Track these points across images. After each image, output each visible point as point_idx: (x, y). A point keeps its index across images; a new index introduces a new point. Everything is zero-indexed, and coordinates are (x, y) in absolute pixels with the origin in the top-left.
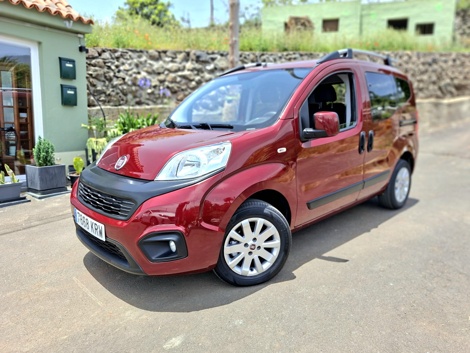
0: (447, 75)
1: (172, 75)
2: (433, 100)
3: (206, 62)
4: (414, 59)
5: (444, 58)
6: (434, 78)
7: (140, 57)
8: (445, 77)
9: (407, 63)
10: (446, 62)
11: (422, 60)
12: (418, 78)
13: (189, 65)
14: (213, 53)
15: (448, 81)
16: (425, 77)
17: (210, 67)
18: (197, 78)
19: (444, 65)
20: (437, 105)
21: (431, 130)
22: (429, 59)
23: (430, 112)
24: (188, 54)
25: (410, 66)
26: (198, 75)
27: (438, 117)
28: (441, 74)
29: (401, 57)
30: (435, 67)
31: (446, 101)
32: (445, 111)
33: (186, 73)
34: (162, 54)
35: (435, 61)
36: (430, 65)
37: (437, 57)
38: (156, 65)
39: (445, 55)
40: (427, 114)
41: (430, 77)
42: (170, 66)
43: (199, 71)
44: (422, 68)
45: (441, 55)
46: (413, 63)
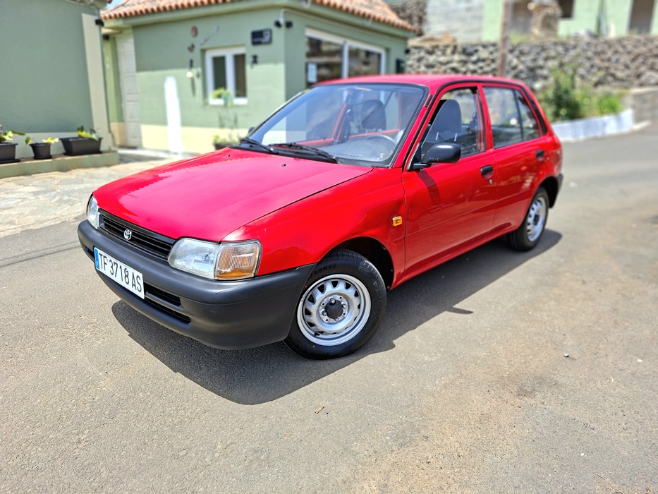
1: (444, 68)
3: (470, 54)
7: (419, 52)
13: (457, 57)
14: (476, 45)
17: (474, 58)
18: (463, 69)
24: (455, 47)
26: (463, 66)
29: (652, 42)
33: (455, 65)
34: (436, 50)
38: (431, 59)
42: (443, 59)
43: (464, 63)
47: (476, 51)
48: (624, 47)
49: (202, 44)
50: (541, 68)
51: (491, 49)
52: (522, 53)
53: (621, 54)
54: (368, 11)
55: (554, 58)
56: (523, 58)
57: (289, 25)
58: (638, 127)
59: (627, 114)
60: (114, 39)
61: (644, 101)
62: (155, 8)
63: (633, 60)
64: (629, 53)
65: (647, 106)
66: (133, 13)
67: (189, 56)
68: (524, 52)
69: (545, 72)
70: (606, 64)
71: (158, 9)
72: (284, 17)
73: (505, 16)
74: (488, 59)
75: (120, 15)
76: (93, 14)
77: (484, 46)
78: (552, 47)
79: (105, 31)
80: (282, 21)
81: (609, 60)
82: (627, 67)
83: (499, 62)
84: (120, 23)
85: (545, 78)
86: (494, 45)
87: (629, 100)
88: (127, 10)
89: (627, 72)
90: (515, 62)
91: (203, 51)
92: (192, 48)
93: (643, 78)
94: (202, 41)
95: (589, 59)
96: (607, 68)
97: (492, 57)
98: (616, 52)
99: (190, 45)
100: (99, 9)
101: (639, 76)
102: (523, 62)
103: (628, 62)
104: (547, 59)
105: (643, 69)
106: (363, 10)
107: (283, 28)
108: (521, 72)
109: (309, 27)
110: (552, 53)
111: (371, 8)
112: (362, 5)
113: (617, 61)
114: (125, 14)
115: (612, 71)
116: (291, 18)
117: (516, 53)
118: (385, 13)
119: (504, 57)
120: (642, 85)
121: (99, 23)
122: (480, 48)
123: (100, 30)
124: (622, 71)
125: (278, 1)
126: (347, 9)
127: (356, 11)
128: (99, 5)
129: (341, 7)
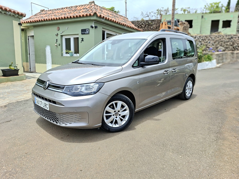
0: (236, 42)
2: (231, 52)
4: (225, 37)
5: (235, 37)
6: (232, 44)
8: (235, 43)
9: (222, 38)
10: (236, 38)
11: (227, 37)
12: (226, 44)
15: (236, 45)
16: (228, 43)
19: (235, 39)
20: (232, 53)
21: (231, 62)
22: (230, 37)
23: (230, 56)
25: (223, 40)
27: (233, 58)
28: (234, 42)
29: (220, 36)
30: (232, 40)
31: (235, 52)
32: (235, 55)
35: (232, 38)
36: (230, 39)
37: (233, 36)
39: (235, 35)
40: (229, 57)
41: (230, 43)
44: (227, 40)
45: (234, 35)
46: (225, 39)
48: (211, 38)
49: (61, 34)
53: (211, 40)
54: (125, 23)
57: (96, 27)
58: (218, 65)
59: (214, 61)
60: (26, 30)
61: (219, 57)
62: (43, 20)
63: (215, 43)
64: (213, 40)
65: (220, 58)
66: (34, 21)
67: (56, 38)
70: (206, 44)
71: (44, 20)
72: (94, 24)
75: (29, 22)
79: (22, 27)
80: (93, 26)
81: (207, 42)
82: (213, 45)
84: (29, 25)
87: (214, 56)
88: (32, 20)
89: (213, 46)
91: (62, 36)
92: (57, 35)
93: (218, 49)
94: (61, 32)
95: (200, 42)
96: (206, 45)
98: (209, 40)
100: (20, 19)
101: (217, 48)
103: (213, 43)
105: (218, 45)
106: (123, 23)
107: (94, 28)
109: (104, 28)
112: (122, 21)
113: (210, 42)
114: (31, 21)
115: (208, 46)
116: (97, 25)
118: (130, 24)
120: (218, 51)
121: (20, 24)
123: (20, 27)
124: (211, 46)
125: (92, 18)
126: (118, 22)
127: (121, 23)
128: (20, 17)
129: (116, 21)
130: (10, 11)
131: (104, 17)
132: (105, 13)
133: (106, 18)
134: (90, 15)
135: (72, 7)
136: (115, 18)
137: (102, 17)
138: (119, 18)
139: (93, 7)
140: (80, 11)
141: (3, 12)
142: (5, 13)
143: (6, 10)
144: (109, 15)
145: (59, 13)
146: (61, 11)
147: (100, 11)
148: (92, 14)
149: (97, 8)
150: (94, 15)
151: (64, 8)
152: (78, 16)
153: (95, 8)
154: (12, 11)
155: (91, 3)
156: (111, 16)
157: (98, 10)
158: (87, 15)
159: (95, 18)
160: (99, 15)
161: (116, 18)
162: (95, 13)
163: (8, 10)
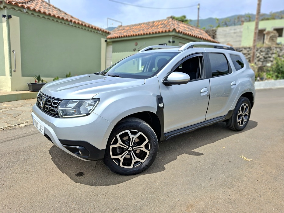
47: (242, 50)
49: (139, 49)
50: (270, 57)
51: (248, 49)
52: (261, 51)
54: (201, 36)
55: (275, 53)
56: (262, 53)
57: (173, 42)
62: (122, 36)
66: (114, 37)
68: (262, 51)
69: (271, 59)
71: (124, 36)
72: (172, 39)
73: (255, 37)
74: (247, 53)
76: (104, 38)
77: (245, 48)
78: (275, 49)
80: (171, 41)
83: (252, 55)
85: (272, 61)
86: (249, 48)
90: (258, 55)
94: (139, 47)
97: (248, 53)
99: (134, 49)
100: (106, 36)
102: (262, 55)
104: (272, 54)
106: (200, 36)
107: (171, 43)
108: (261, 59)
109: (180, 42)
110: (275, 52)
111: (201, 35)
112: (198, 34)
116: (174, 40)
117: (259, 51)
118: (206, 36)
119: (254, 53)
121: (106, 41)
122: (243, 49)
125: (170, 34)
126: (195, 36)
127: (198, 37)
128: (107, 35)
129: (192, 35)
130: (101, 30)
131: (182, 32)
132: (181, 28)
133: (184, 33)
134: (169, 31)
135: (149, 23)
136: (191, 32)
137: (180, 32)
138: (195, 31)
139: (171, 22)
140: (158, 26)
141: (96, 31)
142: (97, 33)
143: (98, 29)
144: (186, 28)
145: (137, 29)
146: (138, 27)
147: (177, 26)
148: (171, 30)
149: (174, 23)
150: (173, 31)
151: (142, 24)
152: (157, 32)
153: (173, 24)
154: (102, 30)
155: (168, 18)
156: (187, 29)
157: (176, 25)
158: (166, 32)
159: (173, 34)
160: (177, 31)
161: (193, 31)
162: (174, 29)
163: (99, 29)
